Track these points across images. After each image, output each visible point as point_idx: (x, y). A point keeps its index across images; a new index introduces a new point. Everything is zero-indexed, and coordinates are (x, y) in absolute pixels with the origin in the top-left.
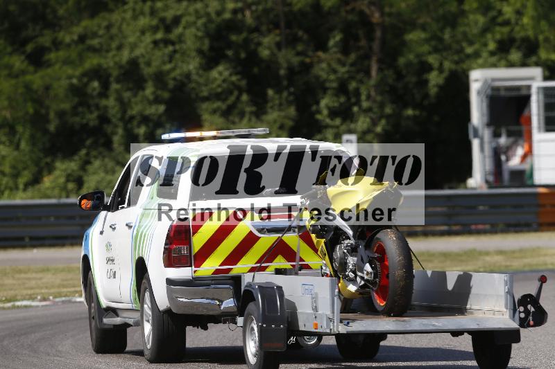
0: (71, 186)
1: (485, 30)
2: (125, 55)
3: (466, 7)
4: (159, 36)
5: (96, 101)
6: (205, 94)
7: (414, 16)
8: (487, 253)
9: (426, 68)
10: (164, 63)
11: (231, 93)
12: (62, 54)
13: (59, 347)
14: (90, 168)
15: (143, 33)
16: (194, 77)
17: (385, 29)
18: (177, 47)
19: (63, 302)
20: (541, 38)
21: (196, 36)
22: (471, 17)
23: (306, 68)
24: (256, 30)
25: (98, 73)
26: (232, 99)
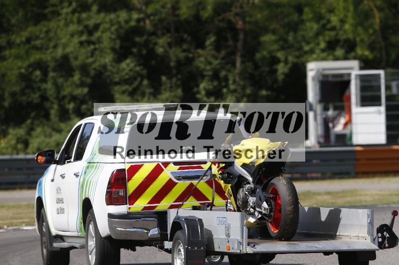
0: (20, 146)
1: (318, 34)
2: (59, 52)
3: (304, 17)
4: (84, 38)
5: (39, 84)
6: (117, 80)
7: (267, 24)
8: (319, 194)
9: (276, 61)
10: (87, 58)
11: (135, 79)
12: (14, 51)
13: (11, 262)
14: (34, 133)
15: (72, 36)
16: (109, 68)
17: (246, 33)
18: (97, 46)
19: (14, 230)
20: (358, 39)
21: (110, 38)
22: (308, 24)
23: (190, 61)
24: (154, 34)
25: (40, 65)
26: (136, 83)
